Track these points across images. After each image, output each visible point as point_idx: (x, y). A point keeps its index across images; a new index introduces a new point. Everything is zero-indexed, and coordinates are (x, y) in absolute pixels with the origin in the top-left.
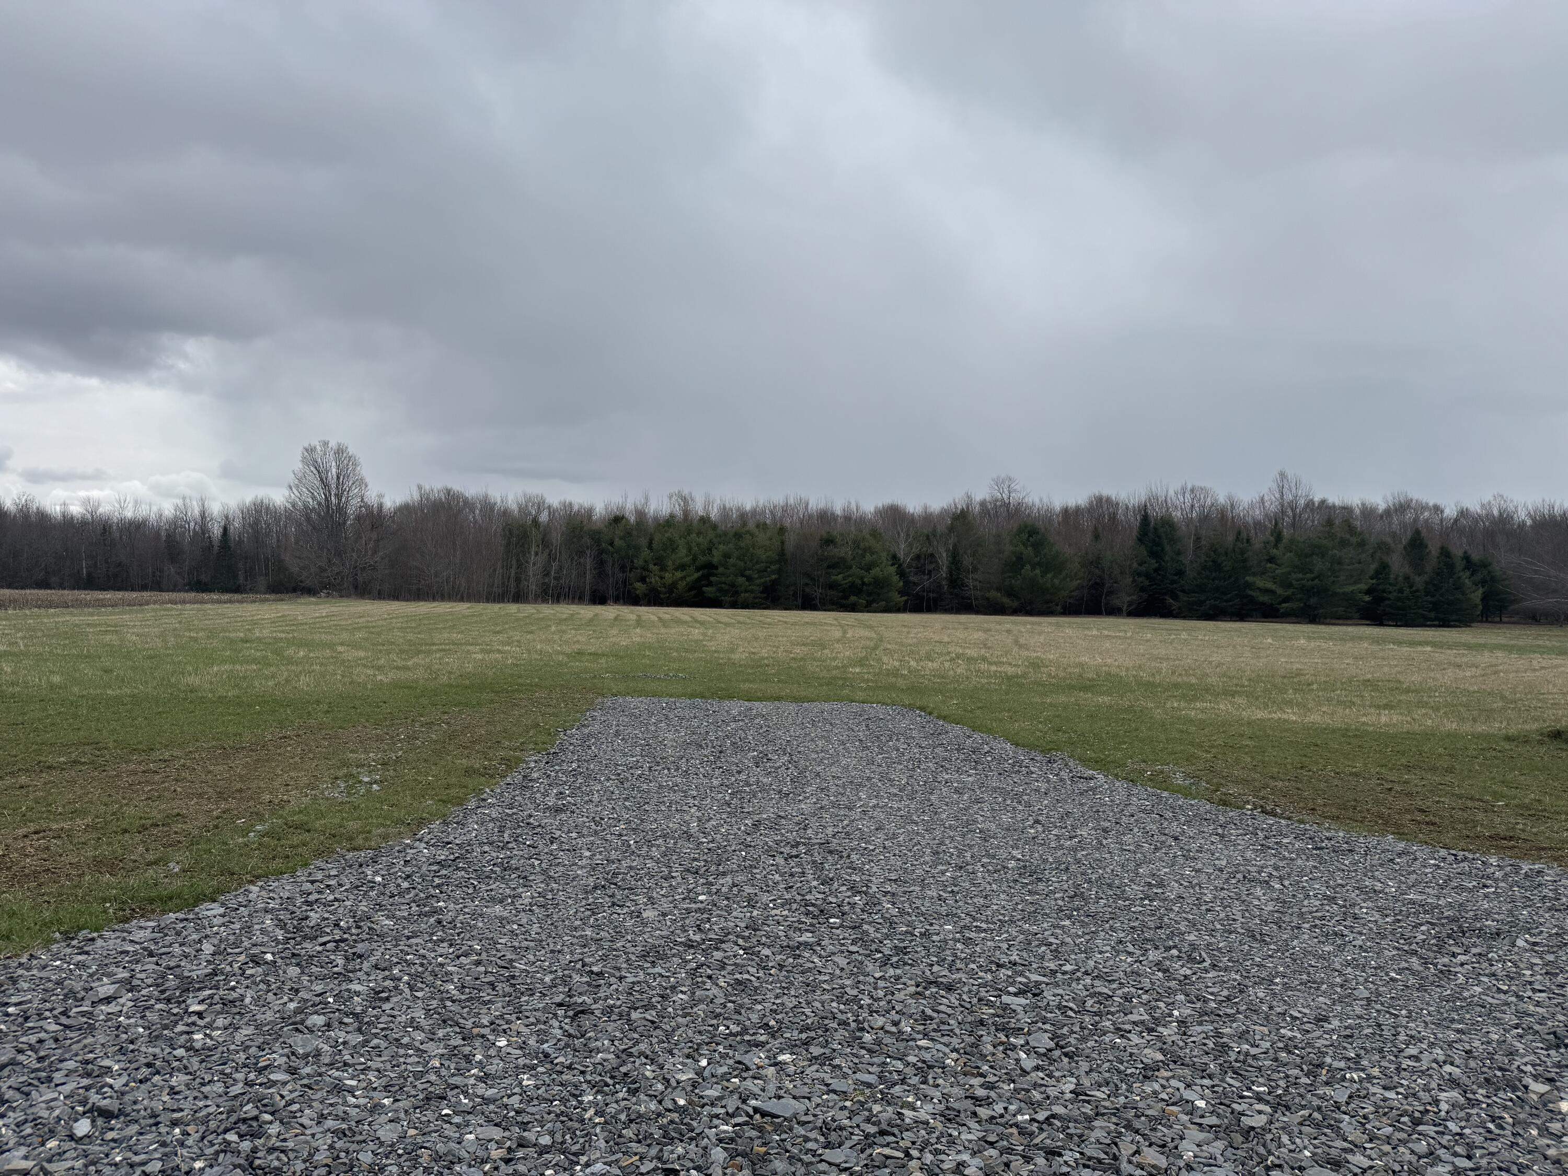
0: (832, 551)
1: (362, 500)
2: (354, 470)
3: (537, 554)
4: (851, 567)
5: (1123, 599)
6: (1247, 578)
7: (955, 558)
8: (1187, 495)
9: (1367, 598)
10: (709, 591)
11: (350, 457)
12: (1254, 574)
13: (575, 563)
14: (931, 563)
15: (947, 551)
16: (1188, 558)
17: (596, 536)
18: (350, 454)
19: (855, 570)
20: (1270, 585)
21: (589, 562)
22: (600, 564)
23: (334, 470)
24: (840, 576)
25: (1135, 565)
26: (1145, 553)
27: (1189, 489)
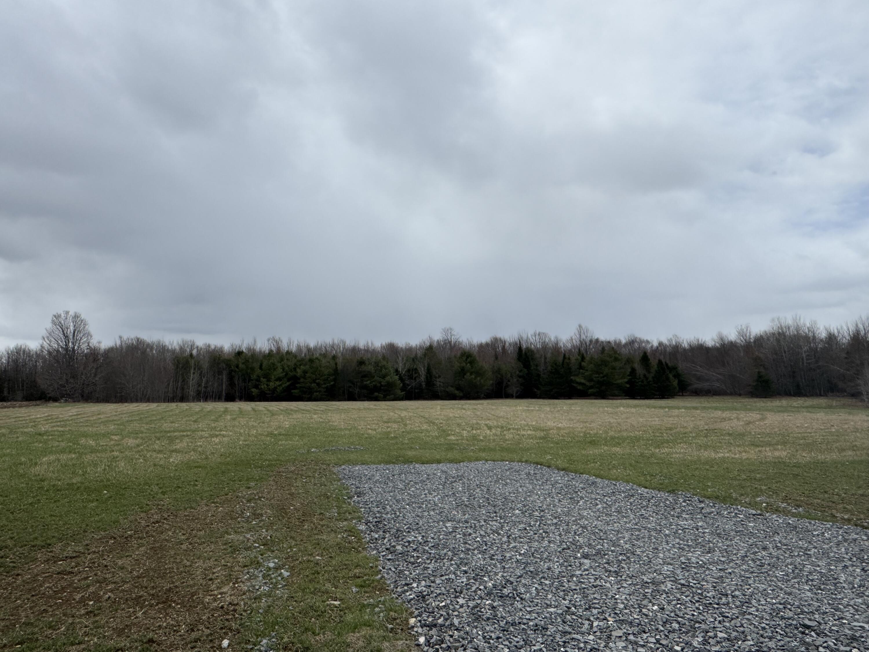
0: (364, 368)
1: (88, 345)
2: (84, 327)
3: (194, 373)
4: (374, 377)
5: (513, 390)
6: (572, 377)
7: (429, 371)
8: (537, 337)
9: (628, 386)
10: (295, 392)
11: (82, 320)
12: (575, 375)
13: (216, 378)
14: (416, 373)
15: (424, 367)
16: (542, 368)
17: (228, 362)
18: (82, 318)
19: (376, 378)
20: (583, 381)
21: (225, 377)
22: (231, 378)
23: (72, 328)
24: (369, 382)
25: (517, 372)
26: (522, 366)
27: (537, 333)
